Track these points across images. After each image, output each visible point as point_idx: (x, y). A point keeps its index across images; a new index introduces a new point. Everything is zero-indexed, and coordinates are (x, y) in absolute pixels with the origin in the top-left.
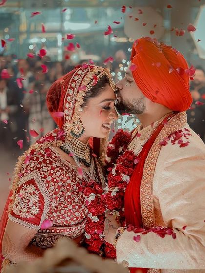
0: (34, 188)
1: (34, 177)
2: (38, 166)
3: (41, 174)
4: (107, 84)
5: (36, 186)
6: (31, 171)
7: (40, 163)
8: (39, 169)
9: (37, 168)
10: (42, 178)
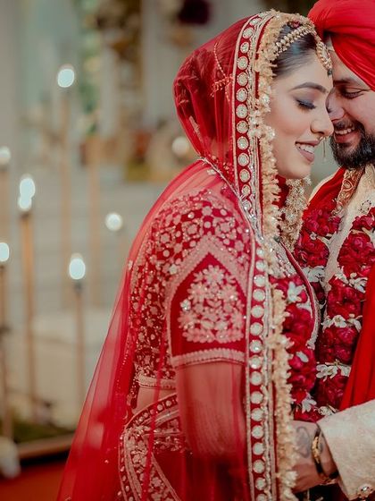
0: (222, 271)
1: (209, 250)
2: (208, 225)
3: (221, 239)
4: (311, 51)
5: (222, 267)
6: (197, 240)
7: (208, 219)
8: (212, 230)
9: (206, 231)
10: (227, 246)
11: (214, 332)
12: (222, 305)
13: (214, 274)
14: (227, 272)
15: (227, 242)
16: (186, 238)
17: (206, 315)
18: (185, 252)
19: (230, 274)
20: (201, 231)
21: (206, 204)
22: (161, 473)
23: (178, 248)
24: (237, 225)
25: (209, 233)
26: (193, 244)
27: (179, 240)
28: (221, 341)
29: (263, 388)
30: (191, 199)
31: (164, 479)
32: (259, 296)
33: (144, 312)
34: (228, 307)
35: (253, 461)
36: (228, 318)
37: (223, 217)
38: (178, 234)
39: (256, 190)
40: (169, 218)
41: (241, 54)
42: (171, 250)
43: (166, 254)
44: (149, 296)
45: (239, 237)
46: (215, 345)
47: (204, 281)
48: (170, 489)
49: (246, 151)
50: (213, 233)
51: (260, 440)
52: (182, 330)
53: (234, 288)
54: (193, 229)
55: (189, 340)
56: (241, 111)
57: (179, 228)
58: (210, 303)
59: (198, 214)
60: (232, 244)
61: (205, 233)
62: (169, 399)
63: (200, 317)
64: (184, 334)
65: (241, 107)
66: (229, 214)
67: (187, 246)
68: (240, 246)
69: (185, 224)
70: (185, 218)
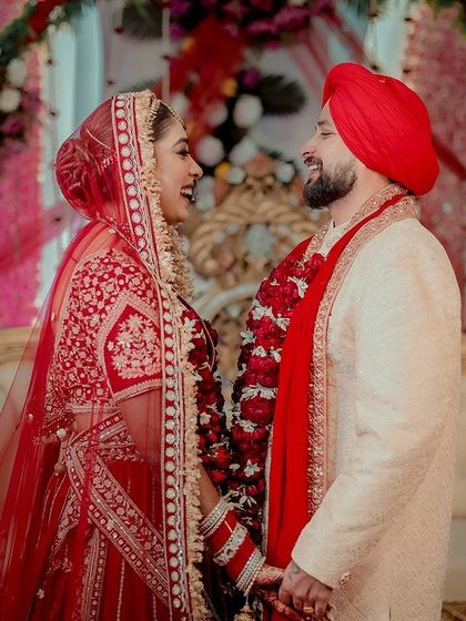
11: (143, 368)
12: (145, 345)
13: (134, 322)
14: (145, 318)
15: (140, 293)
16: (106, 296)
17: (134, 355)
18: (108, 308)
19: (147, 319)
20: (118, 288)
21: (116, 265)
22: (110, 476)
23: (101, 305)
24: (145, 277)
25: (124, 289)
26: (113, 300)
27: (100, 298)
28: (149, 374)
29: (176, 403)
30: (102, 260)
31: (114, 480)
32: (169, 329)
33: (74, 357)
34: (150, 346)
35: (165, 462)
36: (152, 354)
37: (133, 273)
38: (99, 293)
39: (150, 241)
40: (87, 279)
41: (119, 132)
42: (95, 308)
43: (91, 310)
44: (78, 344)
45: (148, 287)
46: (146, 378)
47: (128, 329)
48: (119, 488)
49: (137, 210)
50: (128, 288)
51: (172, 446)
52: (117, 371)
53: (152, 329)
54: (110, 288)
55: (124, 378)
56: (129, 178)
57: (98, 288)
58: (135, 345)
59: (112, 274)
60: (144, 295)
61: (121, 289)
62: (108, 419)
63: (129, 358)
64: (120, 374)
65: (127, 175)
66: (137, 270)
67: (108, 302)
68: (150, 294)
69: (103, 284)
70: (101, 279)
